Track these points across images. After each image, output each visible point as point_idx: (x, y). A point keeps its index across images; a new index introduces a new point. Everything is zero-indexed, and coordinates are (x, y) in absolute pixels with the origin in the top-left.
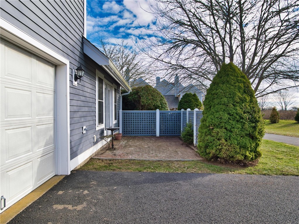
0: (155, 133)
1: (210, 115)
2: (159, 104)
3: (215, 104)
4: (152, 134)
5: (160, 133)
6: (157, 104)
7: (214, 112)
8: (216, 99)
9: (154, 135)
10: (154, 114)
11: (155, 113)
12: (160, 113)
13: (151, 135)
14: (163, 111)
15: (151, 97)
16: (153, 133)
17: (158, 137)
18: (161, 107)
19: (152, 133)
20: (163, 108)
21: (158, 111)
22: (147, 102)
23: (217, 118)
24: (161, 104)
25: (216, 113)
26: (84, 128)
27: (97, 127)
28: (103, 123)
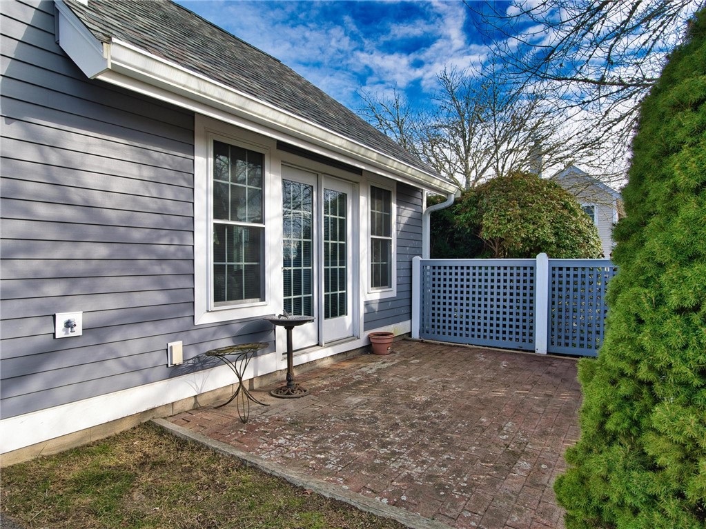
0: (531, 341)
1: (631, 284)
2: (547, 233)
3: (675, 189)
4: (520, 344)
5: (550, 342)
6: (540, 233)
7: (665, 256)
8: (685, 152)
9: (526, 346)
10: (528, 271)
11: (532, 268)
12: (554, 269)
13: (514, 344)
14: (564, 261)
15: (519, 212)
16: (524, 341)
17: (541, 357)
18: (558, 246)
19: (521, 340)
20: (564, 247)
21: (542, 261)
22: (499, 230)
23: (681, 310)
24: (556, 234)
25: (682, 264)
26: (61, 318)
27: (207, 312)
28: (263, 300)
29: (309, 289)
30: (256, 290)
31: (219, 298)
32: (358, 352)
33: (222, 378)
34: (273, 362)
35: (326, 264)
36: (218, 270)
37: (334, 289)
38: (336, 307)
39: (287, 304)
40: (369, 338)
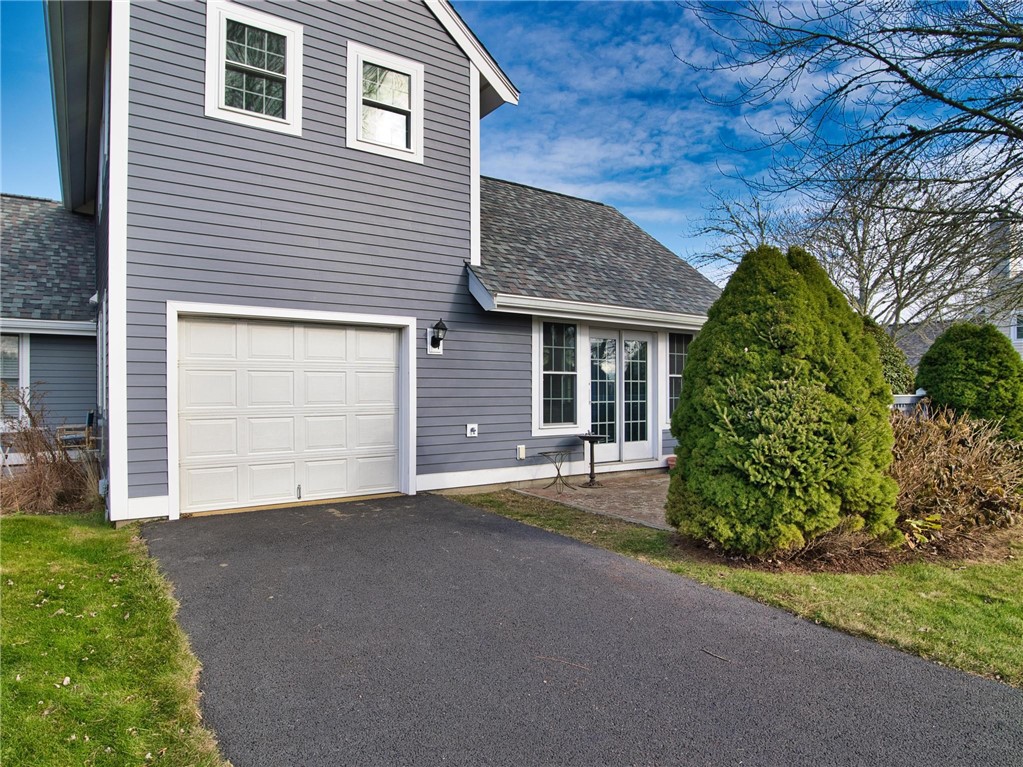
26: (470, 427)
27: (539, 428)
28: (576, 423)
29: (612, 417)
30: (570, 416)
31: (546, 420)
32: (658, 471)
33: (547, 471)
34: (581, 467)
35: (627, 398)
36: (546, 403)
37: (635, 418)
38: (636, 432)
39: (594, 428)
40: (667, 460)
